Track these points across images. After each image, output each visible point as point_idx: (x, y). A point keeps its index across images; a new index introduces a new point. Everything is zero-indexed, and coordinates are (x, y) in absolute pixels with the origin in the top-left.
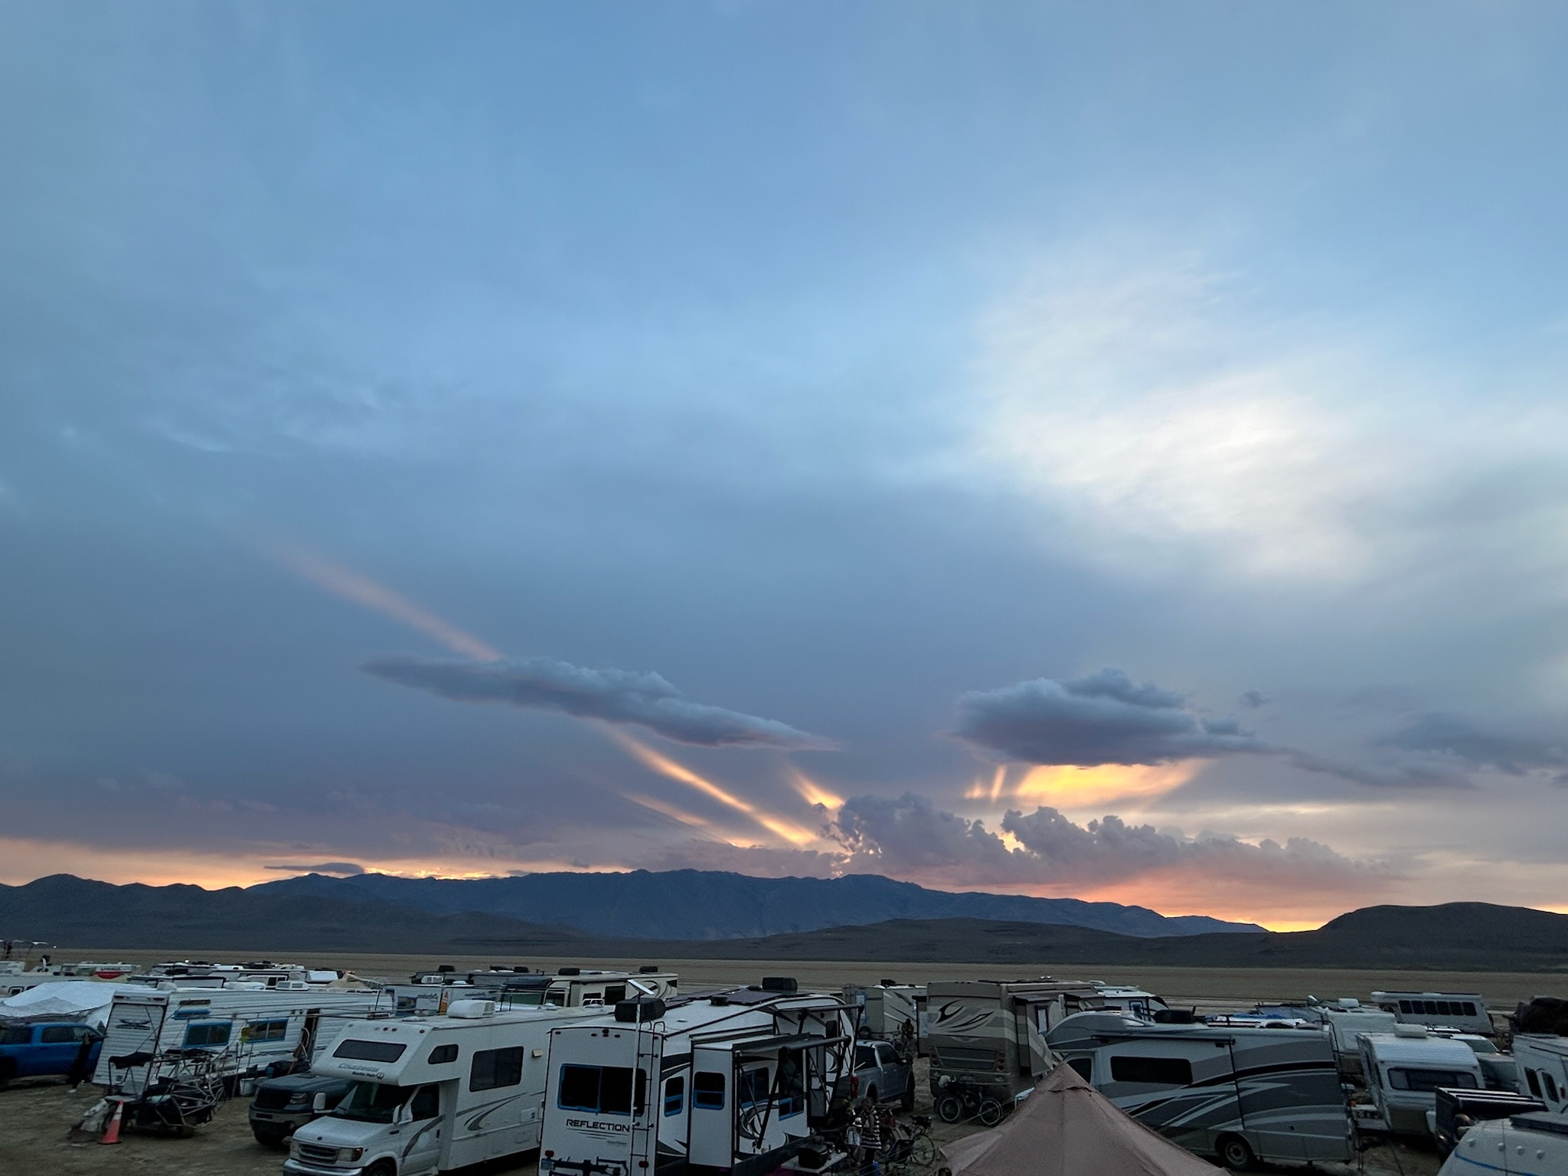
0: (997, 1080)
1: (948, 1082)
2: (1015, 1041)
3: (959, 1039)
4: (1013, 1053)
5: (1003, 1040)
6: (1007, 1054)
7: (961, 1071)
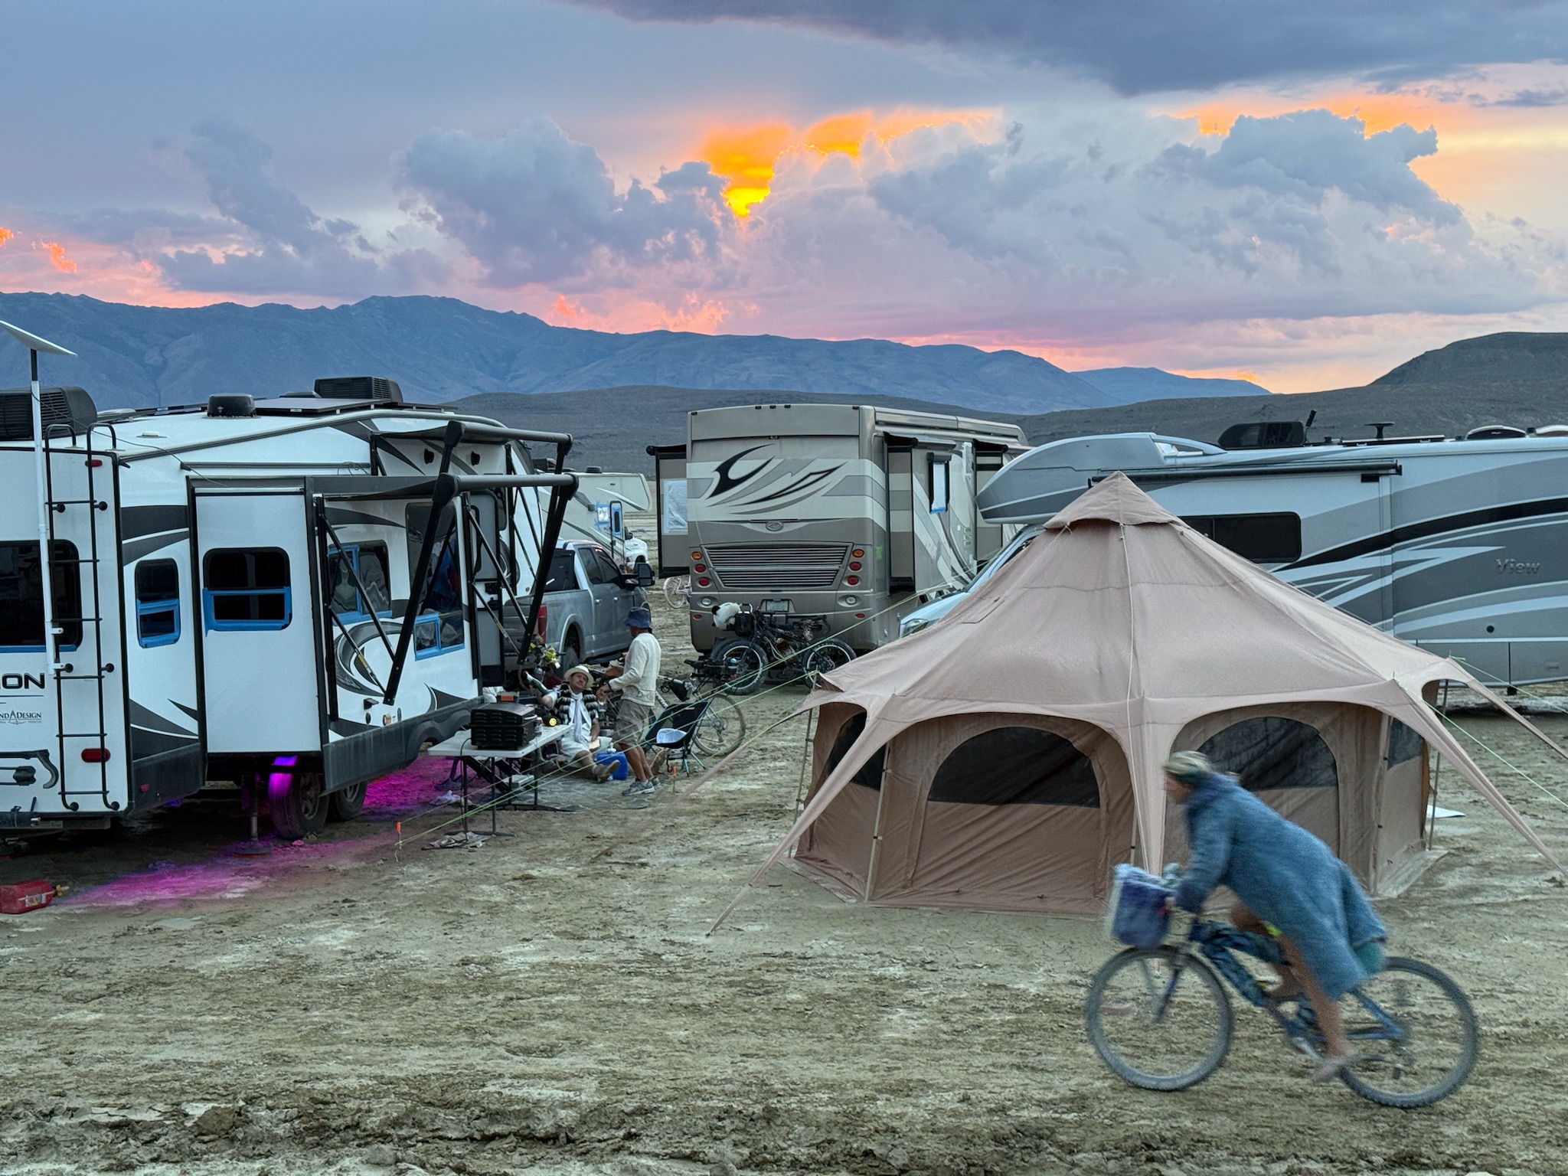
0: (844, 604)
1: (737, 616)
2: (883, 525)
3: (761, 528)
4: (879, 549)
5: (861, 523)
6: (869, 550)
7: (766, 593)
